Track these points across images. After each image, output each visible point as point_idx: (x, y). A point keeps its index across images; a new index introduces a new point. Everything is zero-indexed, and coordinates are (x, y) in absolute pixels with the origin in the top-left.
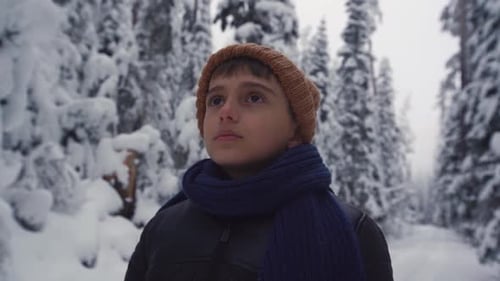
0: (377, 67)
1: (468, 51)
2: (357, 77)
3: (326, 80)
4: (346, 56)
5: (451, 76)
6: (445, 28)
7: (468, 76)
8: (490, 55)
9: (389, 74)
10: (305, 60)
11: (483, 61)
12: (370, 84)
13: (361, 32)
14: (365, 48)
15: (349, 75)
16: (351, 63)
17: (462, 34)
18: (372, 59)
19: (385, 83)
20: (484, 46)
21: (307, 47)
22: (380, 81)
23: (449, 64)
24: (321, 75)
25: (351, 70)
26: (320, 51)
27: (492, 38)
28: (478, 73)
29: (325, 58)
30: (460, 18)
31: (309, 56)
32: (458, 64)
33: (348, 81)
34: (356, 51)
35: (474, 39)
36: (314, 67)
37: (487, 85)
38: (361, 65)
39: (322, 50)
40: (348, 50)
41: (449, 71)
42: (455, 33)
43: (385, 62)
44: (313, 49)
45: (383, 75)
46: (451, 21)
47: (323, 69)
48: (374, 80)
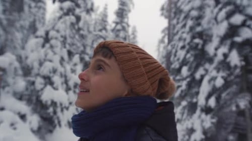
0: (130, 30)
1: (172, 27)
2: (122, 34)
3: (107, 34)
4: (117, 23)
5: (164, 37)
6: (162, 14)
7: (171, 38)
8: (183, 30)
9: (136, 33)
10: (96, 23)
11: (180, 33)
12: (127, 38)
13: (125, 13)
14: (126, 20)
15: (118, 33)
16: (119, 27)
17: (170, 18)
18: (128, 26)
19: (134, 38)
20: (180, 25)
21: (97, 17)
22: (132, 37)
23: (163, 31)
24: (104, 32)
25: (119, 30)
26: (104, 20)
27: (184, 23)
28: (177, 37)
29: (106, 23)
30: (169, 11)
31: (98, 21)
32: (167, 32)
33: (117, 36)
34: (122, 22)
35: (175, 21)
36: (100, 27)
37: (181, 44)
38: (124, 29)
39: (105, 19)
40: (118, 20)
41: (163, 35)
42: (166, 17)
43: (134, 28)
44: (100, 18)
45: (133, 34)
46: (165, 12)
47: (105, 29)
48: (129, 36)
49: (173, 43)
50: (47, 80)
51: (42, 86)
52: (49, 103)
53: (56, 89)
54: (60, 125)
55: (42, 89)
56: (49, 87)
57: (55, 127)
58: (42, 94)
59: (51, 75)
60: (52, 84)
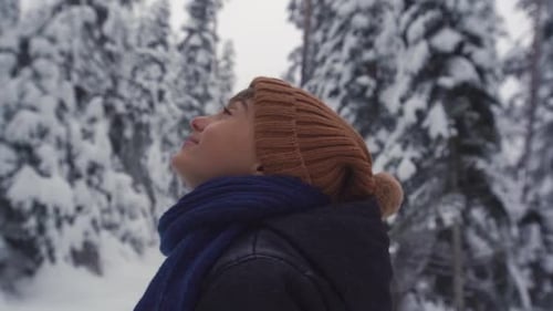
0: (220, 49)
1: (311, 47)
2: (201, 57)
3: (167, 55)
4: (191, 32)
5: (292, 69)
6: (291, 19)
7: (308, 72)
8: (336, 55)
9: (232, 58)
10: (142, 28)
11: (328, 61)
12: (213, 66)
13: (208, 10)
14: (211, 26)
15: (192, 54)
16: (195, 40)
17: (307, 28)
18: (216, 39)
19: (229, 67)
20: (329, 45)
21: (145, 14)
22: (223, 64)
23: (292, 56)
24: (160, 49)
25: (194, 48)
26: (161, 22)
27: (338, 39)
28: (322, 71)
29: (165, 30)
30: (307, 11)
31: (147, 24)
32: (299, 58)
33: (191, 60)
34: (201, 29)
35: (318, 36)
36: (152, 38)
37: (330, 86)
38: (206, 45)
39: (163, 20)
40: (194, 25)
41: (291, 64)
42: (299, 26)
43: (229, 44)
44: (153, 17)
45: (226, 58)
46: (297, 12)
47: (163, 42)
48: (217, 62)
49: (313, 82)
50: (24, 154)
51: (10, 167)
52: (28, 206)
53: (45, 174)
54: (53, 260)
55: (11, 175)
56: (27, 170)
57: (39, 262)
58: (10, 185)
59: (34, 142)
60: (34, 161)
